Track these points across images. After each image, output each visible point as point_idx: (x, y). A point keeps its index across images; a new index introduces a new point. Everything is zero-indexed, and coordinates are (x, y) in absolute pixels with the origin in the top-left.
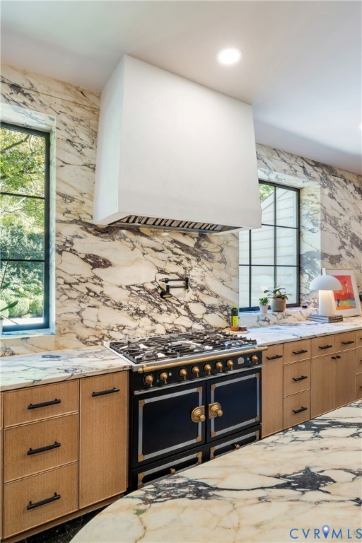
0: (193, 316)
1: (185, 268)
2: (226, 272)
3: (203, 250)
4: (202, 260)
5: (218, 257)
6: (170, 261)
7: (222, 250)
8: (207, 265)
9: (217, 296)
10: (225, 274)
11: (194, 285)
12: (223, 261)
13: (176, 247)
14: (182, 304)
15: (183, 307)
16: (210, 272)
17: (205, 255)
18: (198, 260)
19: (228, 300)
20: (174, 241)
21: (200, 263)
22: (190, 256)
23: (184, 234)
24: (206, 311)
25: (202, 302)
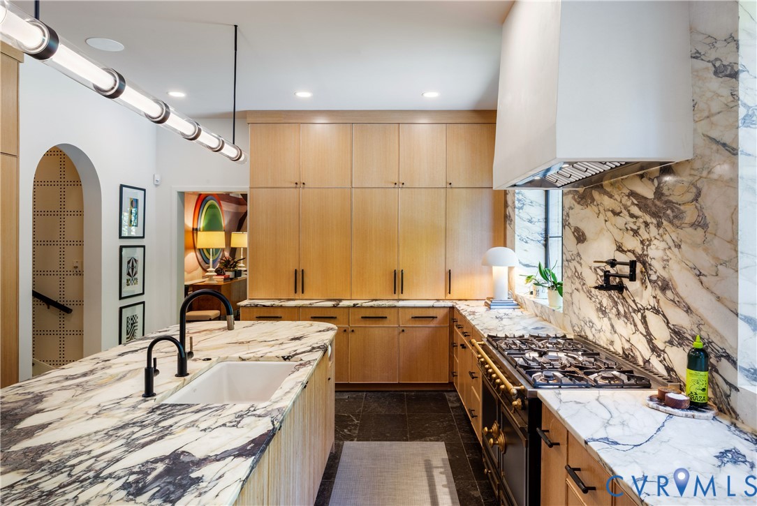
0: (651, 340)
1: (642, 242)
2: (706, 250)
3: (666, 202)
4: (665, 223)
5: (690, 214)
6: (627, 229)
7: (698, 194)
8: (672, 234)
9: (688, 310)
10: (703, 255)
11: (654, 277)
12: (701, 224)
13: (633, 204)
14: (639, 311)
15: (639, 314)
16: (676, 250)
17: (669, 212)
18: (659, 225)
19: (710, 326)
20: (632, 194)
21: (661, 231)
22: (648, 219)
23: (642, 176)
24: (669, 338)
25: (664, 315)
